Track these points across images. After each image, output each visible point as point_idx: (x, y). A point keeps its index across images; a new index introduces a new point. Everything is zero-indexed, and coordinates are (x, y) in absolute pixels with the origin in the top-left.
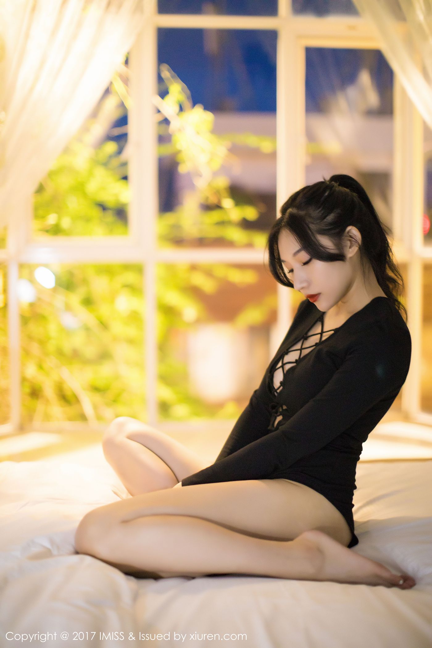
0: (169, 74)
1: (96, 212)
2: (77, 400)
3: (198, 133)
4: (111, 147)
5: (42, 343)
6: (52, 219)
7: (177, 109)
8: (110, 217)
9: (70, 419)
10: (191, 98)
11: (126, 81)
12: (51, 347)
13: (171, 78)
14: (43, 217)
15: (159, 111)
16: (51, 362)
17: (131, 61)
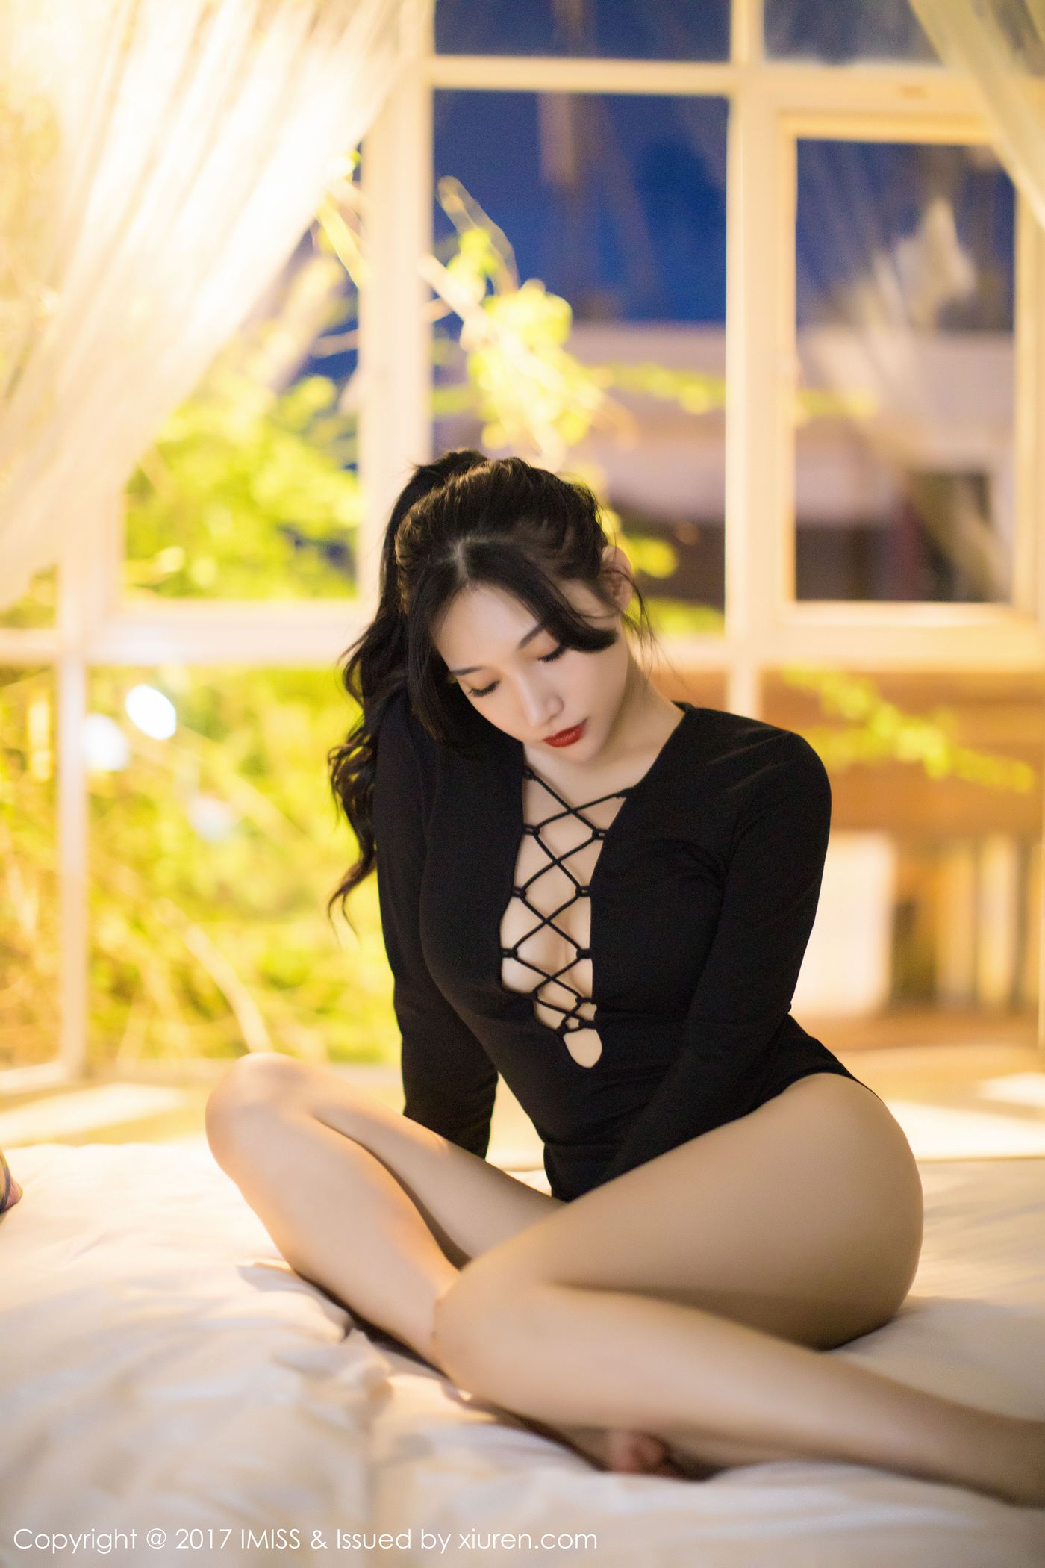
0: (462, 202)
1: (278, 549)
2: (228, 1007)
3: (531, 349)
4: (317, 391)
5: (143, 865)
6: (169, 561)
7: (480, 289)
8: (312, 563)
9: (209, 1053)
10: (514, 263)
11: (355, 220)
12: (164, 874)
13: (467, 215)
14: (149, 556)
15: (435, 296)
16: (164, 913)
17: (367, 174)
